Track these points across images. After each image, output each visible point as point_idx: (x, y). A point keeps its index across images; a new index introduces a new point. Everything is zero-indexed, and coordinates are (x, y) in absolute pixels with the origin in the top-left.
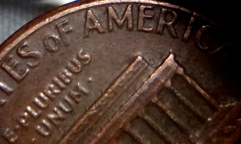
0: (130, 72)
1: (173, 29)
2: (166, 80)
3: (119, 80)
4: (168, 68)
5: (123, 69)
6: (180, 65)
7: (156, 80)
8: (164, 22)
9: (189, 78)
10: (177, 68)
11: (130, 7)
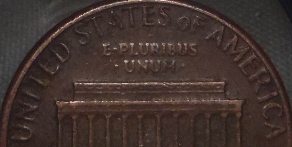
0: (210, 85)
1: (259, 87)
2: (225, 112)
3: (199, 83)
4: (233, 106)
6: (242, 112)
7: (220, 105)
10: (238, 112)
11: (247, 49)
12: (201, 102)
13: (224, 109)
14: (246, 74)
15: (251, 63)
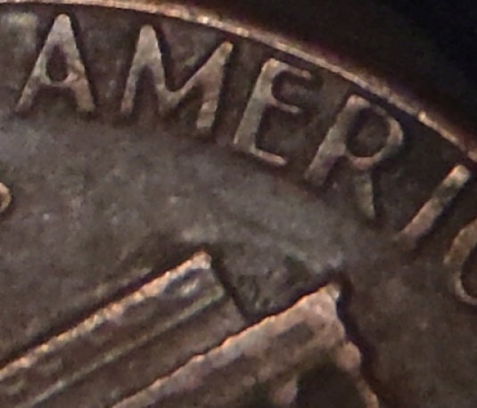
0: (150, 301)
1: (368, 187)
2: (282, 378)
3: (96, 319)
4: (302, 332)
5: (125, 282)
6: (354, 334)
7: (243, 363)
8: (342, 149)
9: (374, 398)
10: (340, 344)
11: (223, 52)
12: (151, 394)
13: (266, 371)
14: (280, 160)
15: (273, 101)
